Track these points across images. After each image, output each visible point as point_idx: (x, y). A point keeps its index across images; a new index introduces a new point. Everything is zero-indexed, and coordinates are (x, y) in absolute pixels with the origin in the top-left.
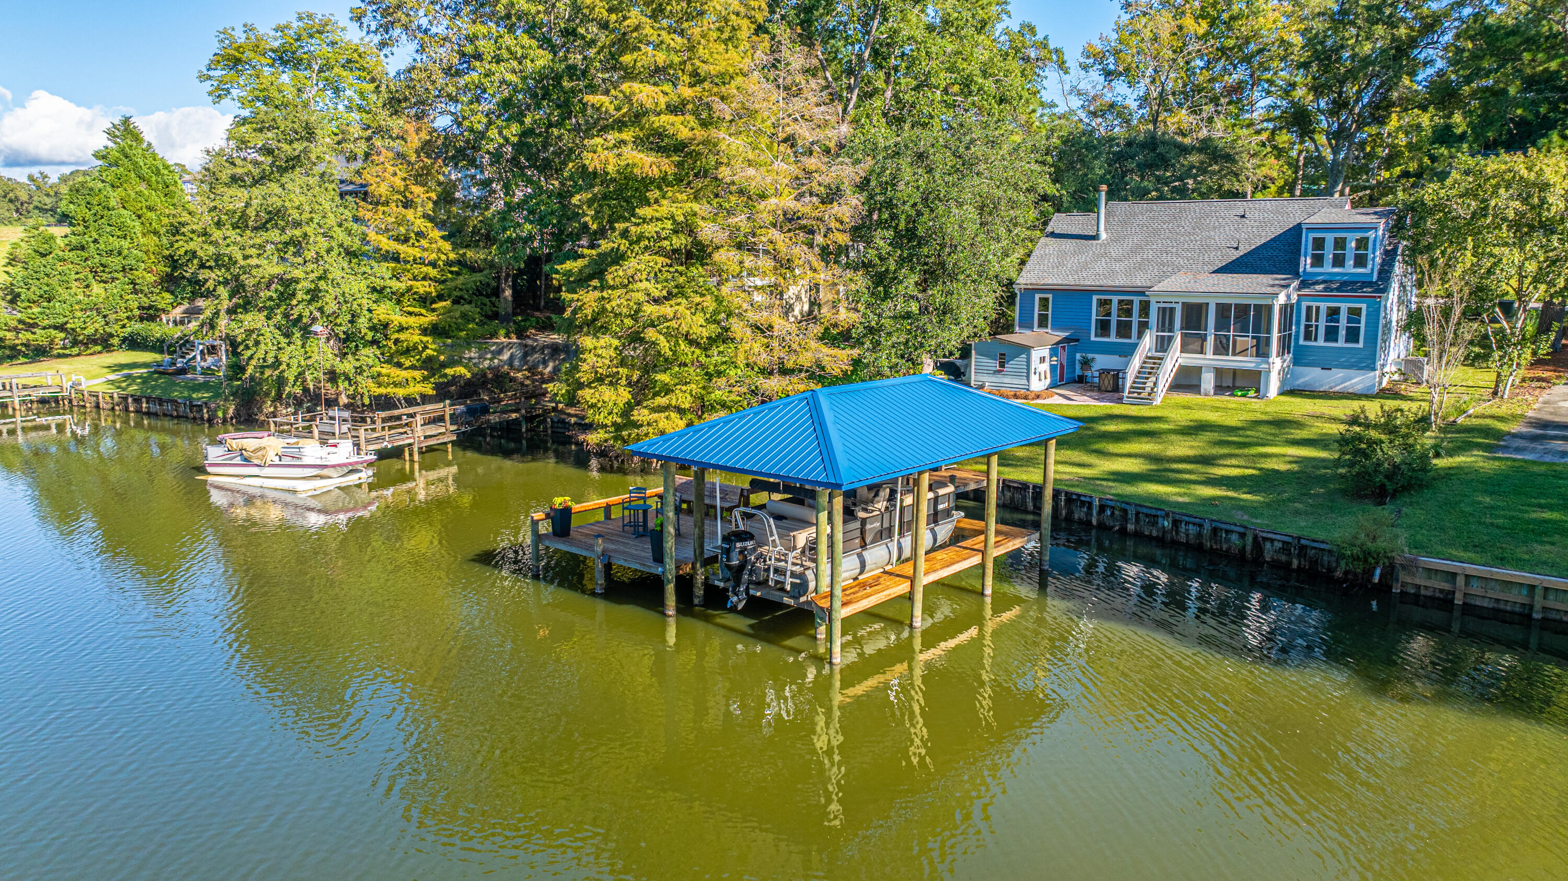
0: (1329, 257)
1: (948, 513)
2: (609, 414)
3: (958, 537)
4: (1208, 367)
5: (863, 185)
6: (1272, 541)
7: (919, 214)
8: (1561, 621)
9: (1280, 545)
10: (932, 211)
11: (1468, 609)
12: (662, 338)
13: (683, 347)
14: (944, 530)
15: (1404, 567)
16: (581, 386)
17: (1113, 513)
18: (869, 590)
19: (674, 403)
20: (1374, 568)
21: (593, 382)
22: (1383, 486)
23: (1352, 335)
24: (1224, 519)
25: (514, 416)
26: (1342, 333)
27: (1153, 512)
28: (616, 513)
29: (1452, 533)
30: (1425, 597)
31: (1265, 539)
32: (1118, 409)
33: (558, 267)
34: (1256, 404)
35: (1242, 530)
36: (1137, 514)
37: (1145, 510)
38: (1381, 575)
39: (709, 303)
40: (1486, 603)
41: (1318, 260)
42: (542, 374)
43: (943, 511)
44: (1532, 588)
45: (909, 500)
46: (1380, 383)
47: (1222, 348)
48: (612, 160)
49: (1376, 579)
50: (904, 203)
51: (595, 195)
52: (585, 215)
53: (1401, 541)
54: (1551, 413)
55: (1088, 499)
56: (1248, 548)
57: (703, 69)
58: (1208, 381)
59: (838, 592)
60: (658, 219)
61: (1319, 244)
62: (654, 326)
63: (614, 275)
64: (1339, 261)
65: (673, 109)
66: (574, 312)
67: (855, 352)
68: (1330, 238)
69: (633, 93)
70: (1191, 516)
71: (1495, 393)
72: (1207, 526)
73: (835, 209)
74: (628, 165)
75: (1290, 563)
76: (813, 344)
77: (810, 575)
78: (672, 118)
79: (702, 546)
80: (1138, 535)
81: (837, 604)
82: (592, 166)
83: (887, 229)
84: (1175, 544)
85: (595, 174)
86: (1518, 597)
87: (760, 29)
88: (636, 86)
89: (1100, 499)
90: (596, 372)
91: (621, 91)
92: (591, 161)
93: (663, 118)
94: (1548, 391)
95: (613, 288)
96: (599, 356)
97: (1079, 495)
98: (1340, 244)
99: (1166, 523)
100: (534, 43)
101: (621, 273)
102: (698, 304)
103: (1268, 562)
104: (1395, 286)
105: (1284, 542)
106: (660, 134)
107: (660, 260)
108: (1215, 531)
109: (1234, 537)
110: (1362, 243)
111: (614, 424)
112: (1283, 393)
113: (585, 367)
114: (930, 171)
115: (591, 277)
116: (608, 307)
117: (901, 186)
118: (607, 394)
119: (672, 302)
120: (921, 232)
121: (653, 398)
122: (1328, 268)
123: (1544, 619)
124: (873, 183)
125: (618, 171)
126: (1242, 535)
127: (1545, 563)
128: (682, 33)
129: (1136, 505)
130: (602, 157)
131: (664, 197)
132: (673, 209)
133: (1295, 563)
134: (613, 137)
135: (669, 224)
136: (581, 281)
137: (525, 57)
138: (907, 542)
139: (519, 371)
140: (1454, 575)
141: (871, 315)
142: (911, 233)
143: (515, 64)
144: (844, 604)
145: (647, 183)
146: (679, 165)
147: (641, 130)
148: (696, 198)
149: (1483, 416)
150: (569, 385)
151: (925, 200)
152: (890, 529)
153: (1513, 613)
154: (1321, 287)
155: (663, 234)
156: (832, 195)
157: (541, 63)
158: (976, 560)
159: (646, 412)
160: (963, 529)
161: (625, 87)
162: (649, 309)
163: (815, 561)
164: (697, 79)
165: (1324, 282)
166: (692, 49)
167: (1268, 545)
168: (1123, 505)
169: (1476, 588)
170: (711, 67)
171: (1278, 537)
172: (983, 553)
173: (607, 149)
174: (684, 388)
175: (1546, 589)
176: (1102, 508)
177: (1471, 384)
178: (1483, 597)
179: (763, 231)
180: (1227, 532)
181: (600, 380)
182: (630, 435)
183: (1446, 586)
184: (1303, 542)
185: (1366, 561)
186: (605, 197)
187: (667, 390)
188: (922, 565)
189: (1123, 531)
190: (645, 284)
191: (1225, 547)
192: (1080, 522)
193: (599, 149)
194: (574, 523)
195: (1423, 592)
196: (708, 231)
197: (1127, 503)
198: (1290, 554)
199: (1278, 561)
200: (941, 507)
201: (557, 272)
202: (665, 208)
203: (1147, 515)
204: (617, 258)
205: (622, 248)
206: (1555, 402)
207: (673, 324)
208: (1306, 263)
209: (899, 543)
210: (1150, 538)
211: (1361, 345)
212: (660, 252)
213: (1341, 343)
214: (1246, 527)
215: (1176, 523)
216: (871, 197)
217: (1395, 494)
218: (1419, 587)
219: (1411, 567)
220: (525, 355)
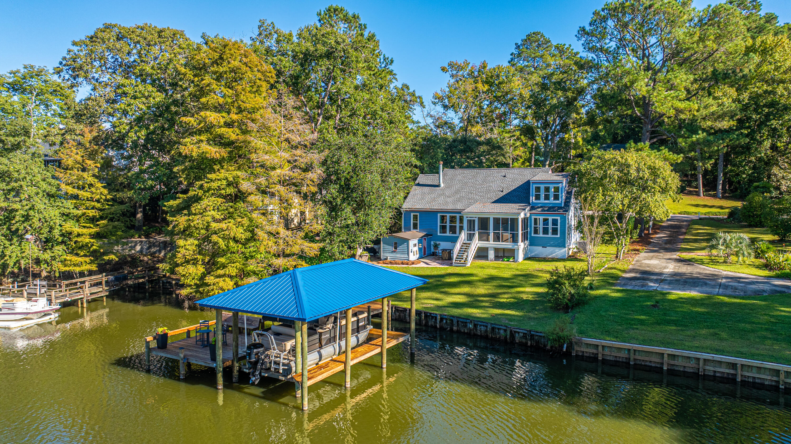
0: (542, 196)
1: (364, 327)
2: (193, 279)
3: (369, 339)
4: (491, 247)
5: (324, 163)
6: (519, 333)
7: (352, 177)
8: (641, 365)
9: (522, 335)
10: (358, 176)
11: (604, 361)
12: (220, 240)
13: (232, 244)
14: (363, 336)
15: (576, 343)
16: (177, 265)
17: (446, 322)
18: (323, 370)
19: (227, 273)
20: (564, 344)
21: (184, 263)
22: (567, 304)
23: (555, 231)
24: (497, 323)
25: (141, 281)
26: (550, 231)
27: (465, 321)
28: (193, 335)
29: (597, 325)
30: (586, 356)
31: (515, 332)
32: (451, 270)
33: (166, 204)
34: (513, 265)
35: (505, 328)
36: (458, 322)
37: (461, 320)
38: (567, 347)
39: (246, 222)
40: (611, 358)
41: (538, 197)
42: (158, 257)
43: (362, 326)
44: (629, 350)
45: (344, 322)
46: (568, 253)
47: (497, 238)
48: (195, 150)
49: (565, 350)
50: (343, 172)
51: (186, 167)
52: (181, 177)
53: (575, 331)
54: (639, 266)
55: (434, 315)
56: (508, 337)
57: (243, 106)
58: (491, 254)
59: (306, 373)
60: (218, 180)
61: (538, 189)
62: (217, 234)
63: (196, 208)
64: (547, 197)
65: (228, 125)
66: (174, 227)
67: (321, 245)
68: (542, 187)
69: (206, 117)
70: (482, 322)
71: (617, 257)
72: (489, 327)
73: (310, 175)
74: (203, 152)
75: (527, 343)
76: (300, 241)
77: (293, 364)
78: (227, 130)
79: (237, 351)
80: (458, 332)
81: (305, 379)
82: (185, 152)
83: (336, 184)
84: (475, 335)
85: (186, 156)
86: (624, 355)
87: (272, 87)
88: (208, 113)
89: (440, 315)
90: (186, 258)
91: (200, 116)
92: (184, 150)
93: (223, 129)
94: (638, 255)
95: (195, 214)
96: (187, 249)
97: (431, 314)
98: (547, 189)
99: (471, 326)
100: (155, 90)
101: (199, 207)
102: (239, 222)
103: (517, 343)
104: (572, 208)
105: (524, 333)
106: (221, 136)
107: (220, 200)
108: (493, 329)
109: (502, 332)
110: (557, 189)
111: (196, 284)
112: (525, 259)
113: (179, 255)
114: (356, 156)
115: (184, 209)
116: (192, 224)
117: (342, 164)
118: (191, 269)
119: (226, 221)
120: (352, 186)
121: (216, 270)
122: (542, 200)
123: (635, 364)
124: (329, 162)
125: (198, 156)
126: (505, 331)
127: (634, 338)
128: (232, 88)
129: (457, 317)
130: (190, 148)
131: (222, 169)
132: (227, 175)
133: (529, 343)
134: (196, 138)
135: (224, 182)
136: (178, 211)
137: (150, 96)
138: (343, 343)
139: (145, 255)
140: (597, 346)
141: (329, 226)
142: (347, 185)
143: (144, 99)
144: (309, 379)
145: (214, 161)
146: (230, 152)
147: (211, 134)
148: (239, 169)
149: (611, 268)
150: (171, 265)
151: (354, 170)
152: (335, 337)
153: (623, 362)
154: (540, 209)
155: (222, 187)
156: (307, 169)
157: (158, 99)
158: (378, 350)
159: (212, 278)
160: (373, 334)
161: (202, 113)
162: (213, 225)
163: (295, 356)
164: (240, 110)
165: (541, 207)
166: (237, 95)
167: (517, 335)
168: (451, 318)
169: (607, 352)
170: (248, 105)
171: (521, 331)
172: (382, 346)
173: (193, 144)
174: (233, 265)
175: (635, 350)
176: (442, 319)
177: (607, 252)
178: (610, 355)
179: (273, 186)
180: (499, 329)
181: (188, 262)
182: (204, 290)
183: (595, 351)
184: (532, 333)
185: (559, 341)
186: (191, 168)
187: (224, 266)
188: (350, 355)
189: (452, 330)
190: (213, 212)
191: (498, 336)
192: (432, 326)
193: (188, 144)
194: (169, 341)
195: (585, 354)
196: (245, 186)
197: (453, 317)
198: (526, 339)
199: (522, 342)
200: (360, 324)
201: (165, 206)
202: (223, 174)
203: (462, 322)
204: (197, 199)
205: (200, 194)
206: (641, 261)
207: (227, 233)
208: (532, 199)
209: (339, 344)
210: (464, 333)
211: (559, 236)
212: (220, 196)
213: (550, 235)
214: (506, 327)
215: (475, 325)
216: (328, 169)
217: (572, 308)
218: (583, 352)
219: (579, 343)
220: (149, 248)
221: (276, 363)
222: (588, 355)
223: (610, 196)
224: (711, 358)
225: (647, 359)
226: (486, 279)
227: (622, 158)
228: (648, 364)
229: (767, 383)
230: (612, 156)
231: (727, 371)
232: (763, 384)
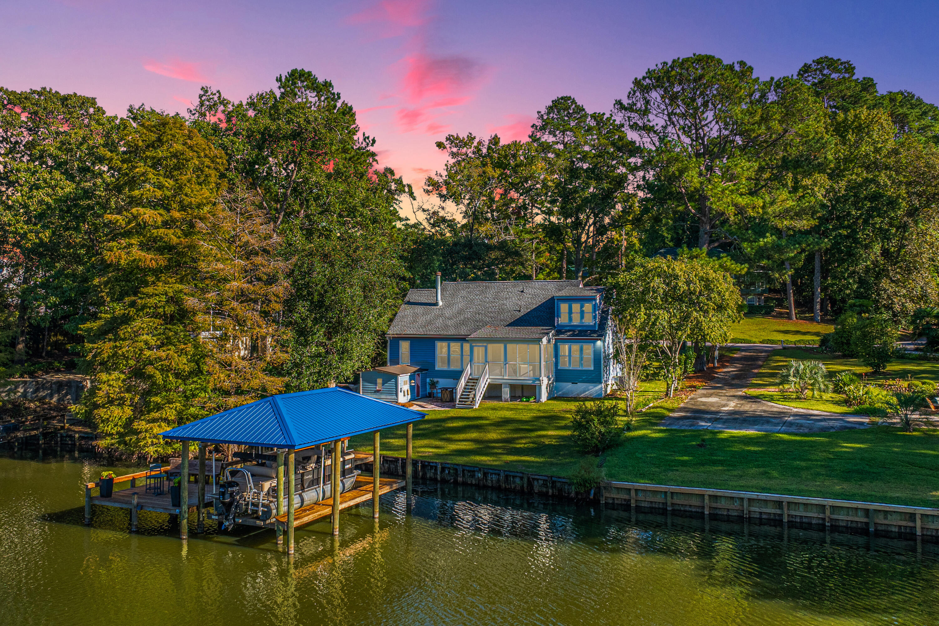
0: (571, 317)
1: (351, 471)
2: (115, 426)
3: (357, 486)
4: (506, 384)
5: (290, 274)
6: (538, 480)
7: (326, 292)
8: (680, 510)
9: (542, 482)
10: (334, 289)
11: (639, 509)
12: (157, 372)
13: (171, 378)
14: (349, 482)
15: (605, 488)
16: (96, 406)
17: (449, 472)
18: (308, 512)
19: (164, 416)
20: (591, 490)
21: (106, 404)
22: (597, 445)
24: (512, 470)
25: (33, 433)
27: (472, 469)
29: (631, 468)
30: (617, 504)
31: (534, 479)
32: (453, 413)
33: (82, 326)
34: (534, 406)
35: (521, 475)
36: (463, 471)
37: (467, 468)
38: (595, 494)
39: (190, 349)
40: (646, 505)
41: (565, 318)
43: (348, 469)
44: (666, 492)
45: (329, 462)
46: (606, 391)
47: (514, 372)
48: (124, 256)
49: (592, 497)
50: (317, 285)
51: (109, 278)
52: (102, 291)
53: (603, 474)
54: (692, 404)
55: (434, 464)
56: (525, 485)
57: (187, 200)
58: (506, 392)
59: (292, 511)
60: (156, 295)
61: (565, 308)
62: (153, 364)
63: (125, 330)
64: (577, 318)
65: (165, 224)
66: (95, 356)
67: (287, 379)
68: (571, 305)
69: (140, 215)
70: (493, 469)
71: (667, 395)
72: (502, 474)
73: (274, 288)
74: (135, 260)
75: (548, 492)
76: (261, 375)
77: (273, 506)
78: (167, 231)
79: (203, 495)
80: (464, 484)
81: (292, 518)
82: (110, 259)
83: (306, 300)
84: (485, 487)
85: (110, 265)
86: (659, 499)
87: (222, 176)
88: (141, 210)
89: (442, 464)
90: (109, 397)
91: (131, 213)
92: (109, 257)
93: (162, 230)
94: (694, 393)
95: (124, 339)
96: (110, 385)
97: (429, 463)
98: (577, 308)
99: (480, 475)
100: (63, 177)
101: (129, 330)
102: (182, 349)
103: (536, 493)
104: (609, 333)
105: (544, 480)
106: (155, 240)
107: (157, 321)
108: (507, 477)
109: (518, 480)
111: (118, 433)
112: (550, 398)
113: (101, 393)
114: (332, 265)
115: (106, 333)
116: (120, 352)
117: (315, 275)
118: (116, 411)
119: (164, 349)
120: (327, 303)
121: (148, 413)
122: (571, 322)
123: (673, 510)
124: (296, 273)
125: (128, 264)
126: (522, 478)
127: (672, 480)
128: (172, 177)
129: (463, 465)
130: (117, 254)
131: (158, 281)
132: (166, 288)
133: (550, 492)
134: (124, 242)
135: (164, 298)
136: (101, 334)
137: (56, 186)
138: (328, 488)
139: (31, 401)
140: (630, 490)
141: (296, 355)
142: (320, 304)
143: (50, 190)
144: (296, 519)
145: (146, 271)
146: (169, 260)
147: (144, 237)
148: (181, 281)
149: (657, 407)
150: (87, 407)
151: (329, 283)
152: (318, 479)
153: (659, 508)
154: (568, 334)
155: (159, 305)
156: (272, 280)
157: (67, 190)
158: (369, 496)
159: (144, 423)
160: (360, 482)
161: (134, 210)
162: (148, 353)
163: (277, 497)
164: (183, 208)
165: (569, 331)
166: (180, 188)
167: (536, 483)
168: (455, 466)
169: (641, 496)
170: (193, 200)
171: (540, 477)
172: (374, 492)
173: (120, 249)
174: (171, 406)
175: (672, 493)
176: (443, 469)
177: (657, 390)
178: (645, 501)
179: (228, 303)
180: (514, 477)
181: (111, 402)
182: (131, 439)
183: (626, 497)
184: (553, 479)
185: (585, 486)
186: (117, 280)
187: (159, 407)
188: (339, 499)
189: (456, 483)
190: (145, 337)
191: (513, 486)
192: (431, 479)
193: (115, 249)
195: (616, 502)
196: (191, 302)
197: (457, 465)
198: (547, 487)
199: (542, 492)
200: (347, 467)
201: (81, 330)
202: (161, 289)
203: (469, 471)
204: (126, 320)
205: (131, 313)
206: (696, 399)
207: (166, 363)
209: (323, 488)
210: (471, 485)
212: (156, 315)
213: (581, 368)
214: (523, 473)
215: (485, 474)
216: (295, 281)
217: (604, 450)
218: (614, 499)
219: (608, 488)
220: (36, 391)
221: (253, 504)
222: (619, 502)
223: (654, 315)
224: (755, 497)
225: (686, 503)
226: (499, 422)
227: (668, 267)
228: (687, 509)
229: (814, 522)
230: (657, 265)
231: (773, 511)
232: (810, 524)
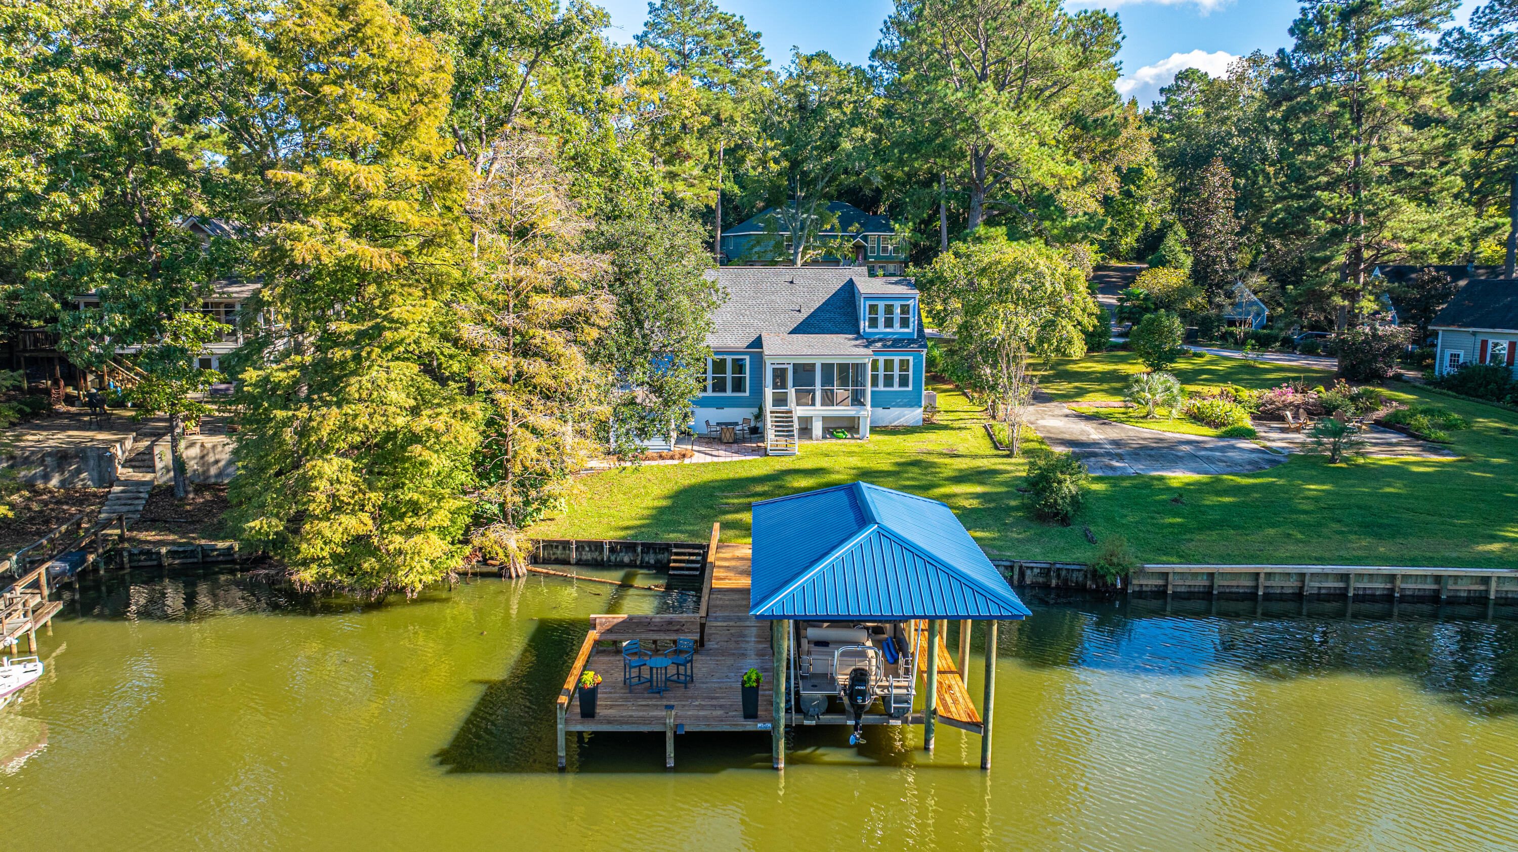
0: (881, 321)
4: (817, 416)
6: (1032, 568)
8: (1229, 593)
9: (1038, 571)
11: (1175, 595)
15: (1135, 573)
23: (904, 381)
26: (896, 380)
31: (1027, 568)
32: (777, 463)
34: (867, 445)
40: (1183, 589)
41: (873, 323)
44: (1209, 574)
47: (829, 400)
49: (1119, 586)
58: (817, 428)
61: (874, 309)
64: (889, 323)
68: (881, 305)
71: (994, 417)
75: (1049, 582)
86: (1202, 582)
98: (889, 309)
103: (1030, 586)
105: (1042, 568)
110: (905, 309)
122: (881, 328)
123: (1218, 593)
133: (1054, 583)
140: (1168, 574)
153: (1199, 592)
154: (879, 344)
165: (880, 340)
167: (1028, 572)
169: (1180, 580)
171: (1038, 565)
175: (1220, 574)
178: (1184, 585)
183: (1162, 582)
184: (1059, 566)
195: (1144, 589)
198: (1048, 576)
199: (1037, 583)
208: (864, 325)
211: (910, 388)
213: (896, 388)
214: (1011, 561)
218: (1141, 585)
219: (1141, 572)
222: (1148, 589)
224: (1320, 571)
225: (1234, 583)
228: (1235, 590)
229: (1378, 593)
231: (1336, 585)
232: (1374, 595)
